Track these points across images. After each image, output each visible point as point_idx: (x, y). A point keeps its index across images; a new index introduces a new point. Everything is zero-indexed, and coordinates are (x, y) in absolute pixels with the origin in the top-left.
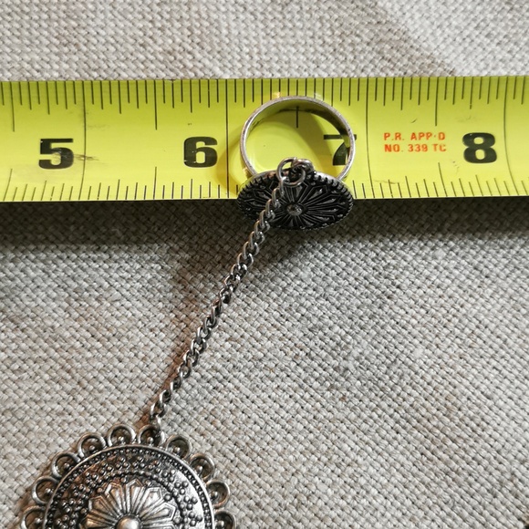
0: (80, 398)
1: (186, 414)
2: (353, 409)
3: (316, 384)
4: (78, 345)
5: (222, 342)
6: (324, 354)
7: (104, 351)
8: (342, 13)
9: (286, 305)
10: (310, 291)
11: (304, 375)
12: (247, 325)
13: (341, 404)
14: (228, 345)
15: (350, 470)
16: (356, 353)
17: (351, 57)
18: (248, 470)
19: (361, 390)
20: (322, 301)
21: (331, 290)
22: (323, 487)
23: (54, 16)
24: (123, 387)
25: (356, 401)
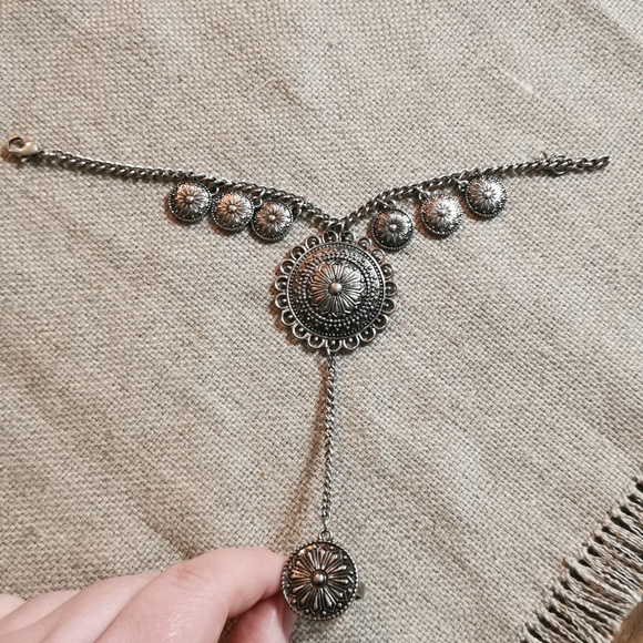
0: (455, 297)
1: (520, 302)
2: (622, 295)
3: (598, 281)
4: (449, 265)
5: (537, 258)
6: (601, 262)
7: (466, 268)
8: (594, 33)
9: (575, 233)
10: (589, 223)
11: (591, 276)
12: (552, 247)
13: (615, 292)
14: (541, 260)
15: (624, 331)
16: (621, 260)
17: (603, 64)
18: (562, 334)
19: (626, 282)
20: (598, 229)
21: (602, 221)
22: (609, 341)
23: (402, 48)
24: (480, 288)
25: (623, 289)
